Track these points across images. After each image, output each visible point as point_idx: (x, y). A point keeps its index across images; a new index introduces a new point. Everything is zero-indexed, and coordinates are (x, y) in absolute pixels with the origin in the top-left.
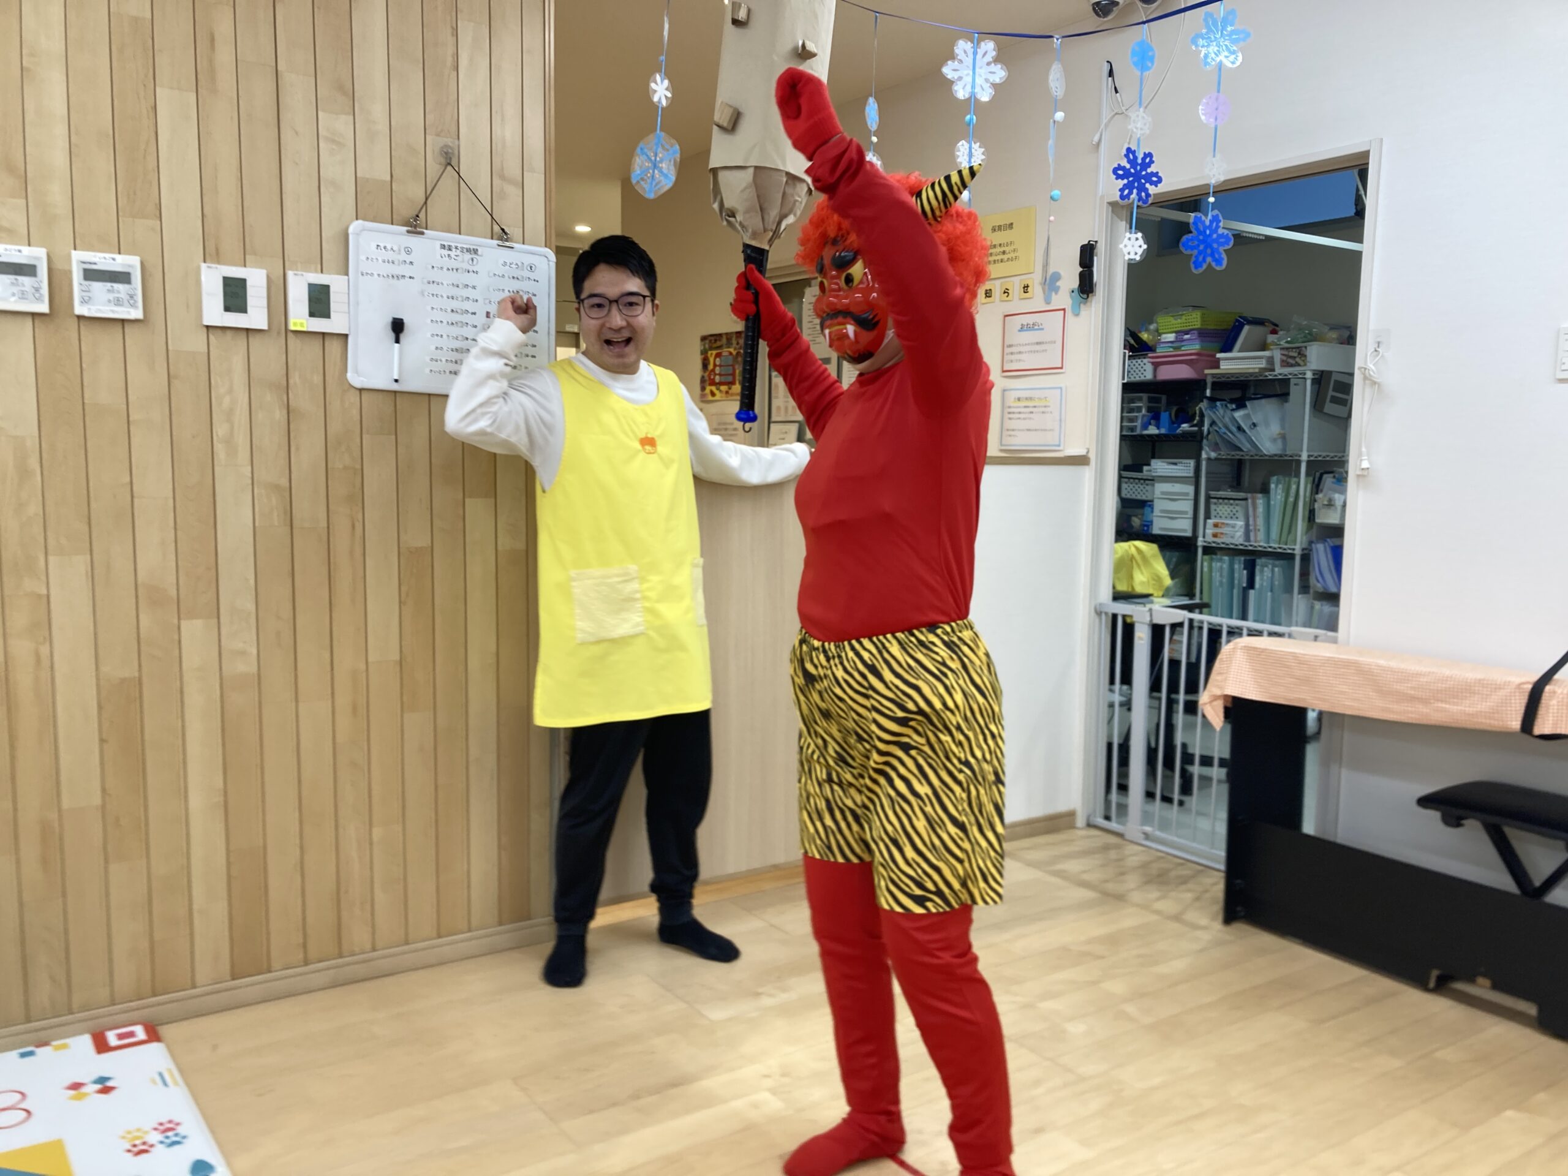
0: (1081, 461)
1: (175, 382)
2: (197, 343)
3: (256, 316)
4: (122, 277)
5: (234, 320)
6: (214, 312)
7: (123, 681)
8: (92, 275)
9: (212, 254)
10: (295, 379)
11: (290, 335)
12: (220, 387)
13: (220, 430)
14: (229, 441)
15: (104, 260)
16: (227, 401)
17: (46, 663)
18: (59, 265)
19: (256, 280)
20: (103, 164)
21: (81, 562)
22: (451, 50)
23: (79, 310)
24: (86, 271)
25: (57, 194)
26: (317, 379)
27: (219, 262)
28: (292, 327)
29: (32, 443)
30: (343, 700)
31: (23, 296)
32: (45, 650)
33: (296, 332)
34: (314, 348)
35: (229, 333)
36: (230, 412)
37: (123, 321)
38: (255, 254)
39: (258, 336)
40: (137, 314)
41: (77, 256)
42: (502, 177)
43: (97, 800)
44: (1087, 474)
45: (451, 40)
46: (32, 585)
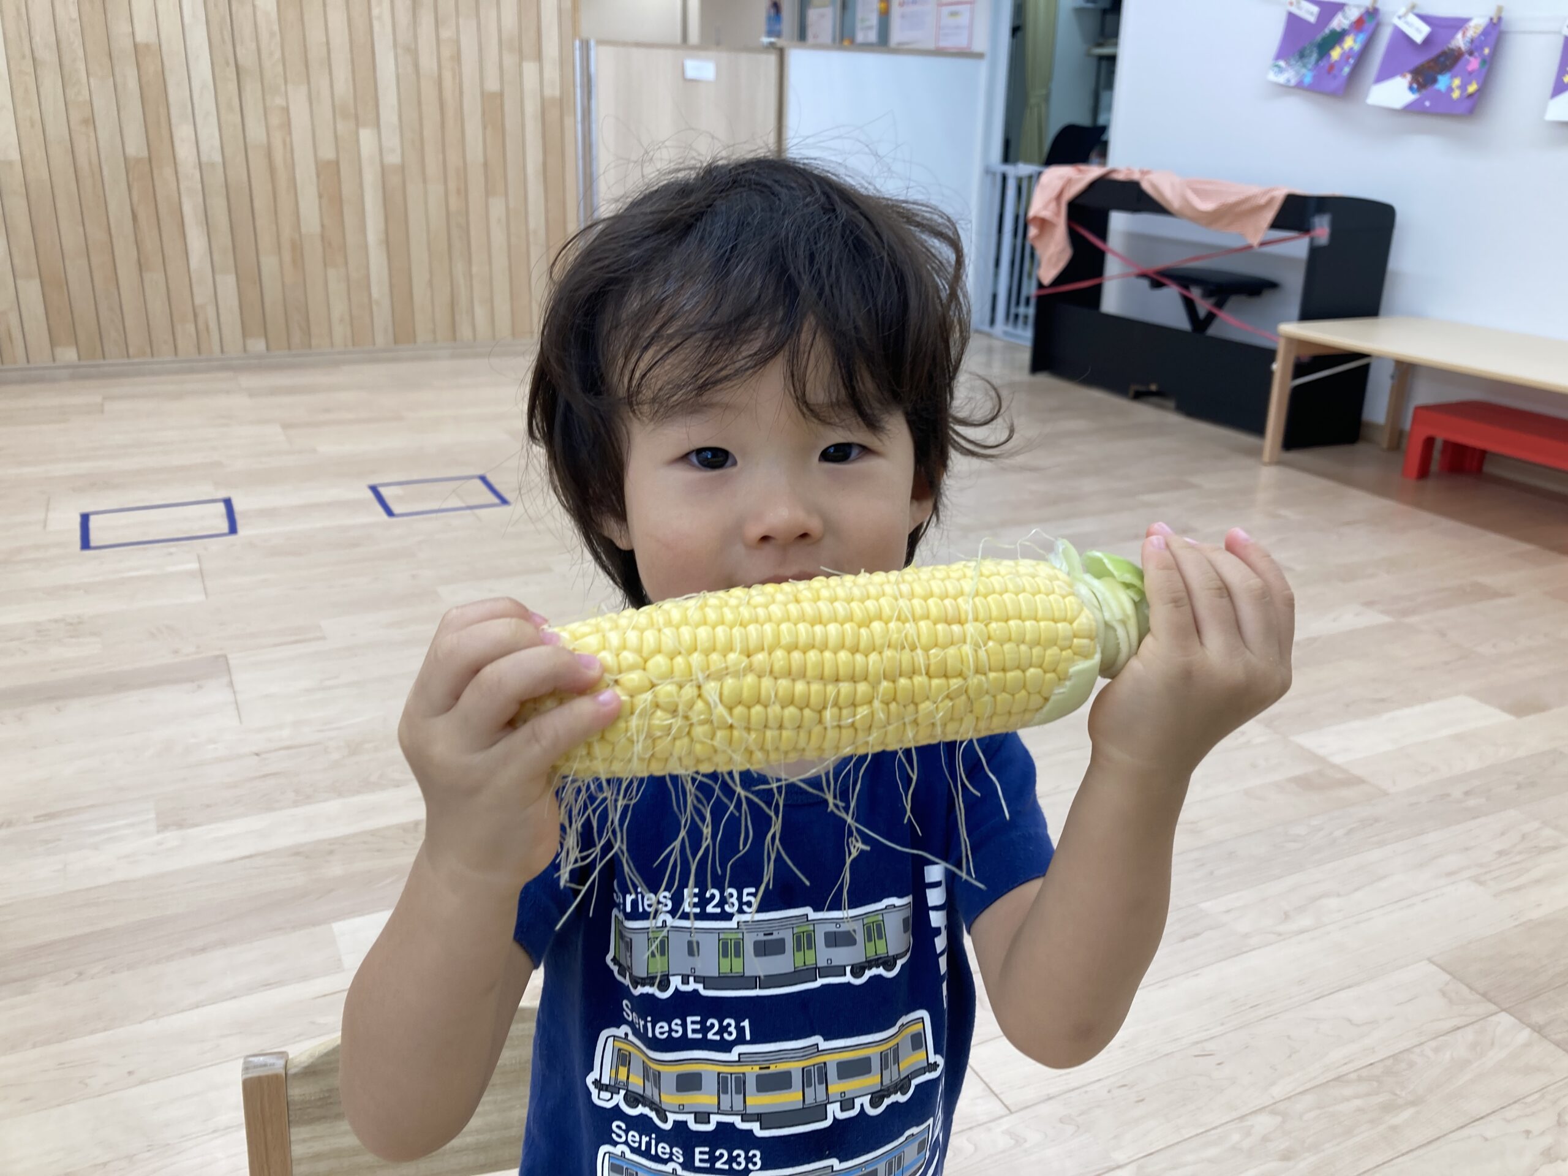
0: (980, 56)
7: (329, 161)
13: (375, 12)
21: (304, 89)
29: (274, 15)
30: (452, 185)
32: (288, 139)
43: (318, 229)
44: (983, 67)
46: (279, 101)
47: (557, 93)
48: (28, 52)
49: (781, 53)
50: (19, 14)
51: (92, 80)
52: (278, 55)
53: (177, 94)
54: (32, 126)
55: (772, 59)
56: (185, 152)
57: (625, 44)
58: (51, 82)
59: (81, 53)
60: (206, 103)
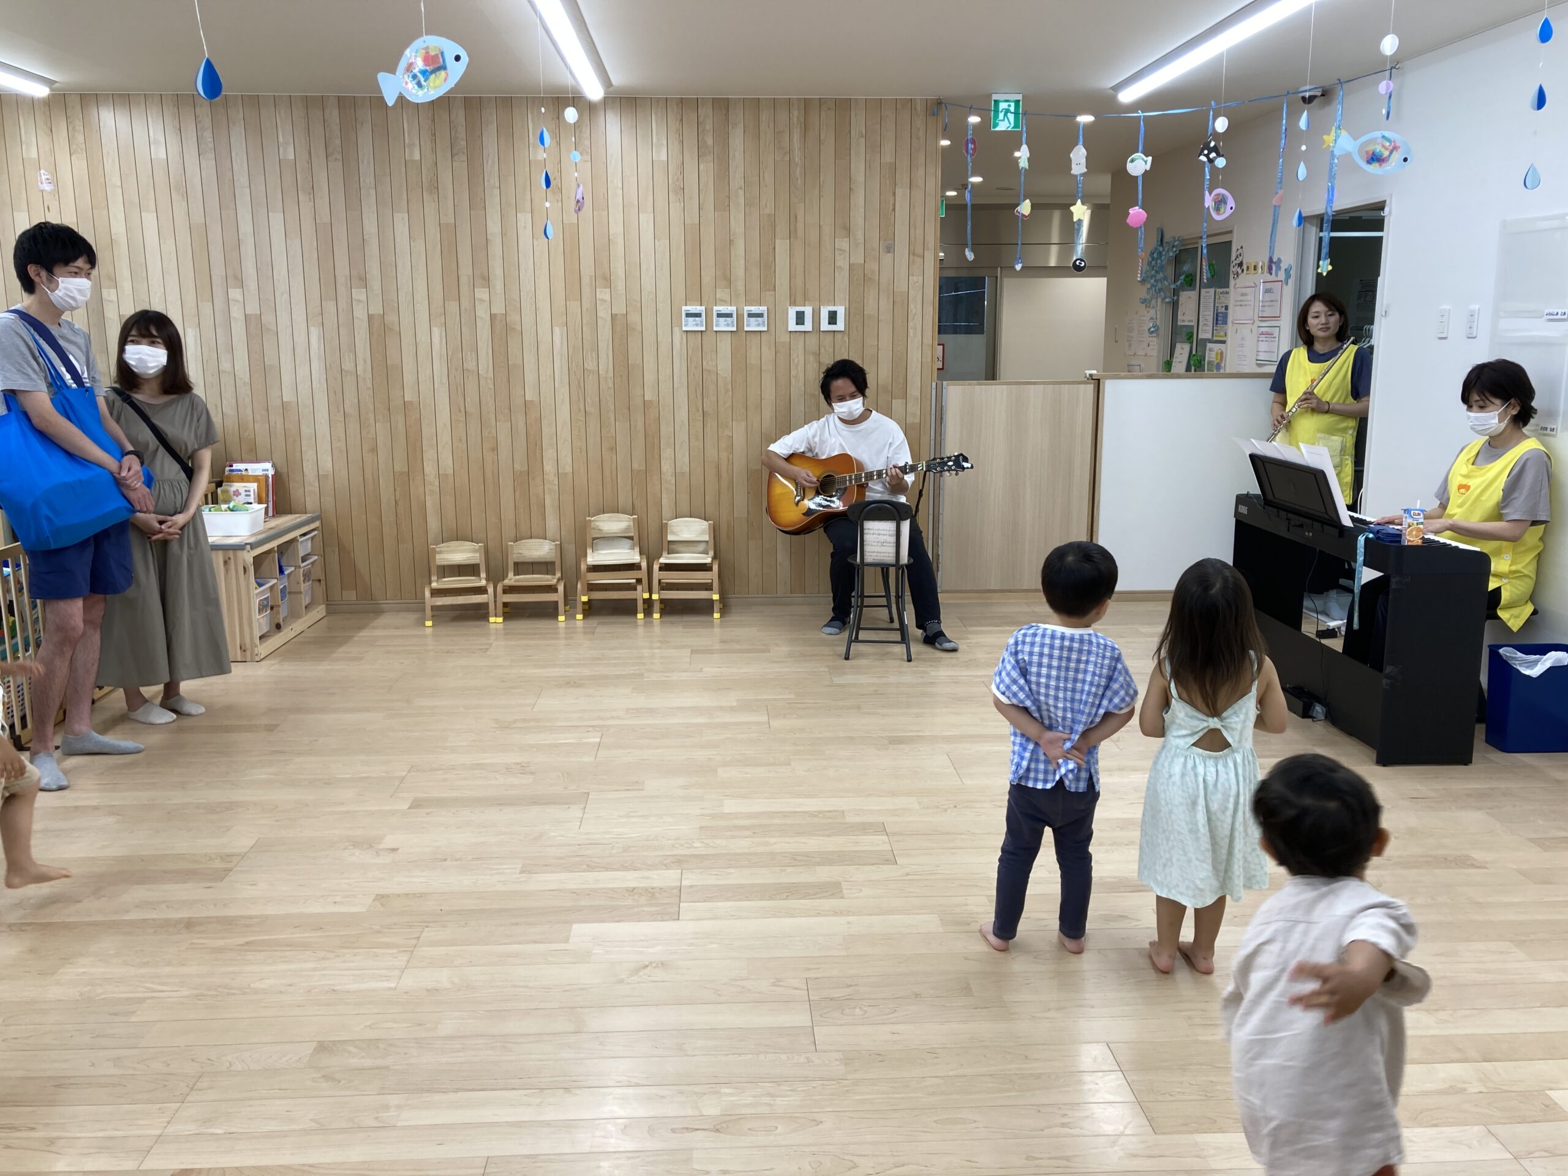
1: (778, 354)
2: (785, 338)
3: (808, 326)
4: (760, 315)
5: (800, 328)
6: (792, 326)
7: (755, 470)
8: (751, 315)
9: (793, 303)
10: (822, 350)
11: (821, 333)
12: (794, 356)
13: (793, 373)
14: (796, 377)
15: (754, 309)
16: (796, 360)
17: (731, 462)
18: (740, 312)
19: (808, 311)
20: (756, 272)
21: (743, 424)
22: (892, 203)
23: (746, 329)
24: (749, 314)
25: (740, 285)
26: (831, 350)
27: (795, 306)
28: (821, 330)
29: (729, 379)
31: (728, 325)
32: (731, 457)
33: (823, 331)
34: (830, 337)
35: (798, 334)
36: (797, 364)
37: (761, 331)
38: (809, 300)
39: (809, 334)
40: (765, 329)
41: (746, 308)
42: (914, 254)
45: (892, 198)
46: (727, 433)
47: (917, 421)
48: (582, 409)
49: (1098, 383)
50: (579, 386)
51: (617, 423)
52: (729, 404)
53: (666, 430)
54: (581, 452)
55: (1090, 388)
56: (667, 467)
58: (593, 426)
59: (612, 408)
60: (682, 436)
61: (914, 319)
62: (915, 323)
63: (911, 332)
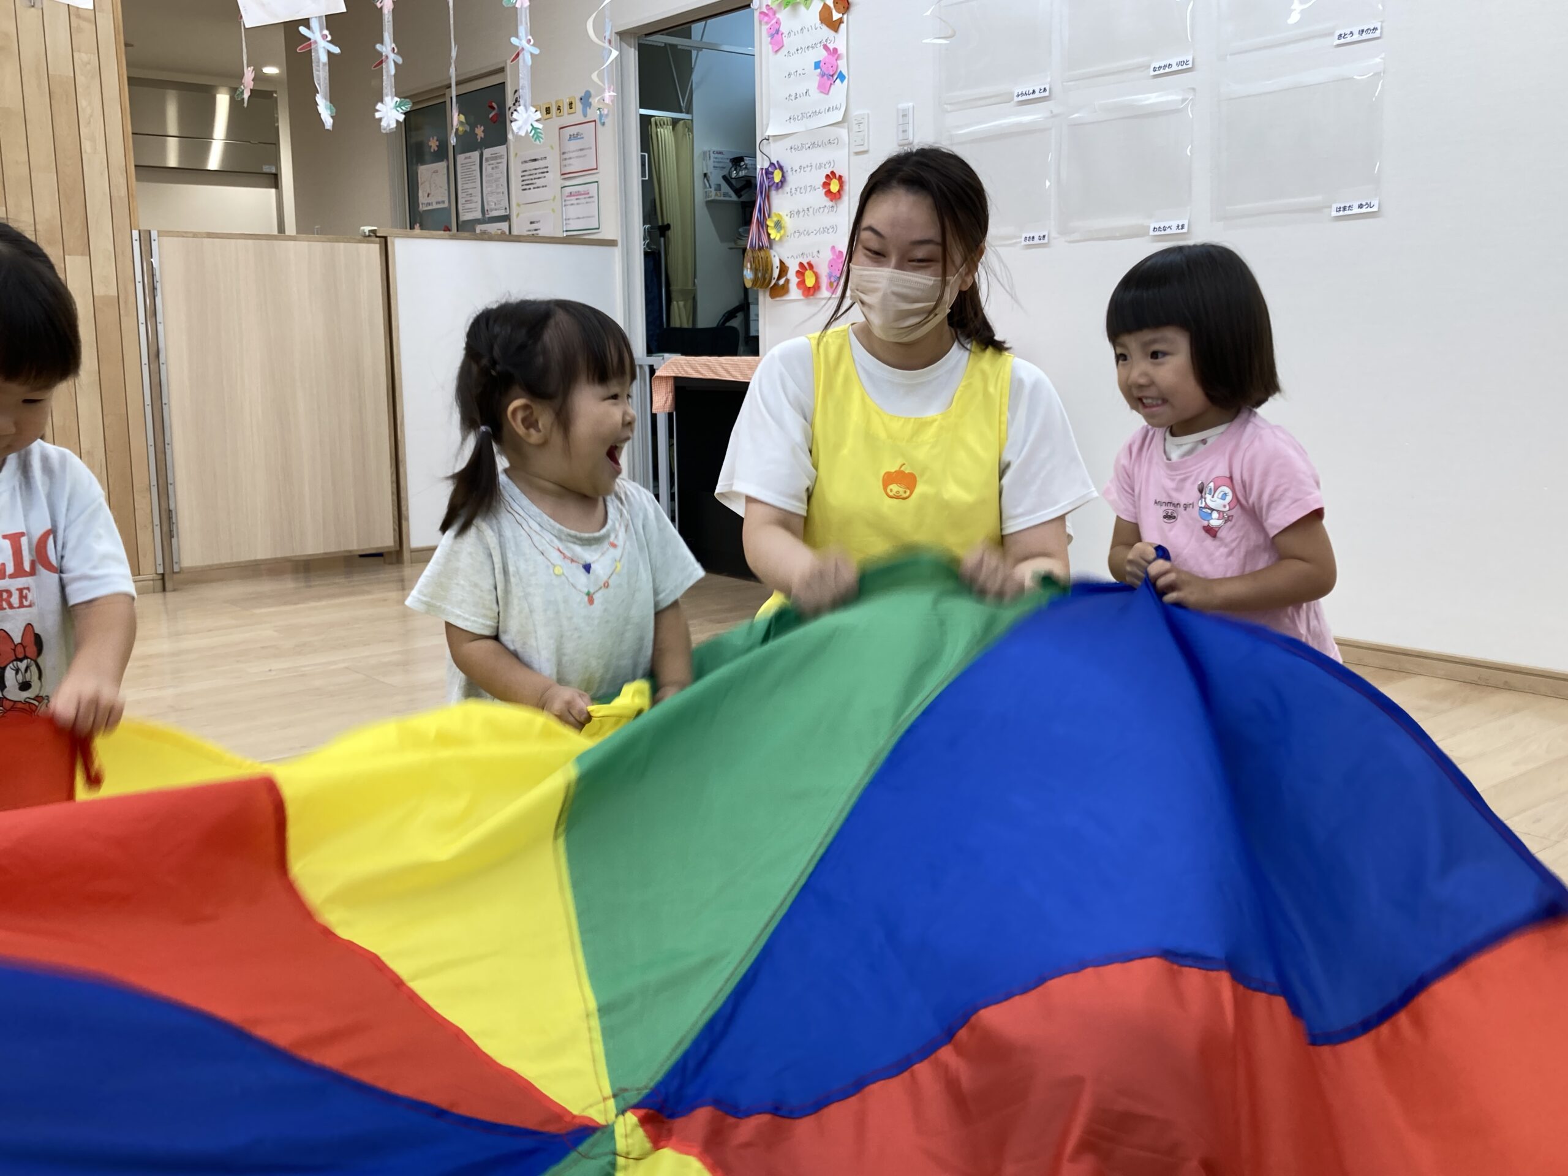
0: (612, 243)
44: (617, 252)
47: (112, 292)
49: (382, 241)
55: (375, 248)
57: (195, 235)
61: (89, 123)
62: (92, 130)
63: (87, 146)
